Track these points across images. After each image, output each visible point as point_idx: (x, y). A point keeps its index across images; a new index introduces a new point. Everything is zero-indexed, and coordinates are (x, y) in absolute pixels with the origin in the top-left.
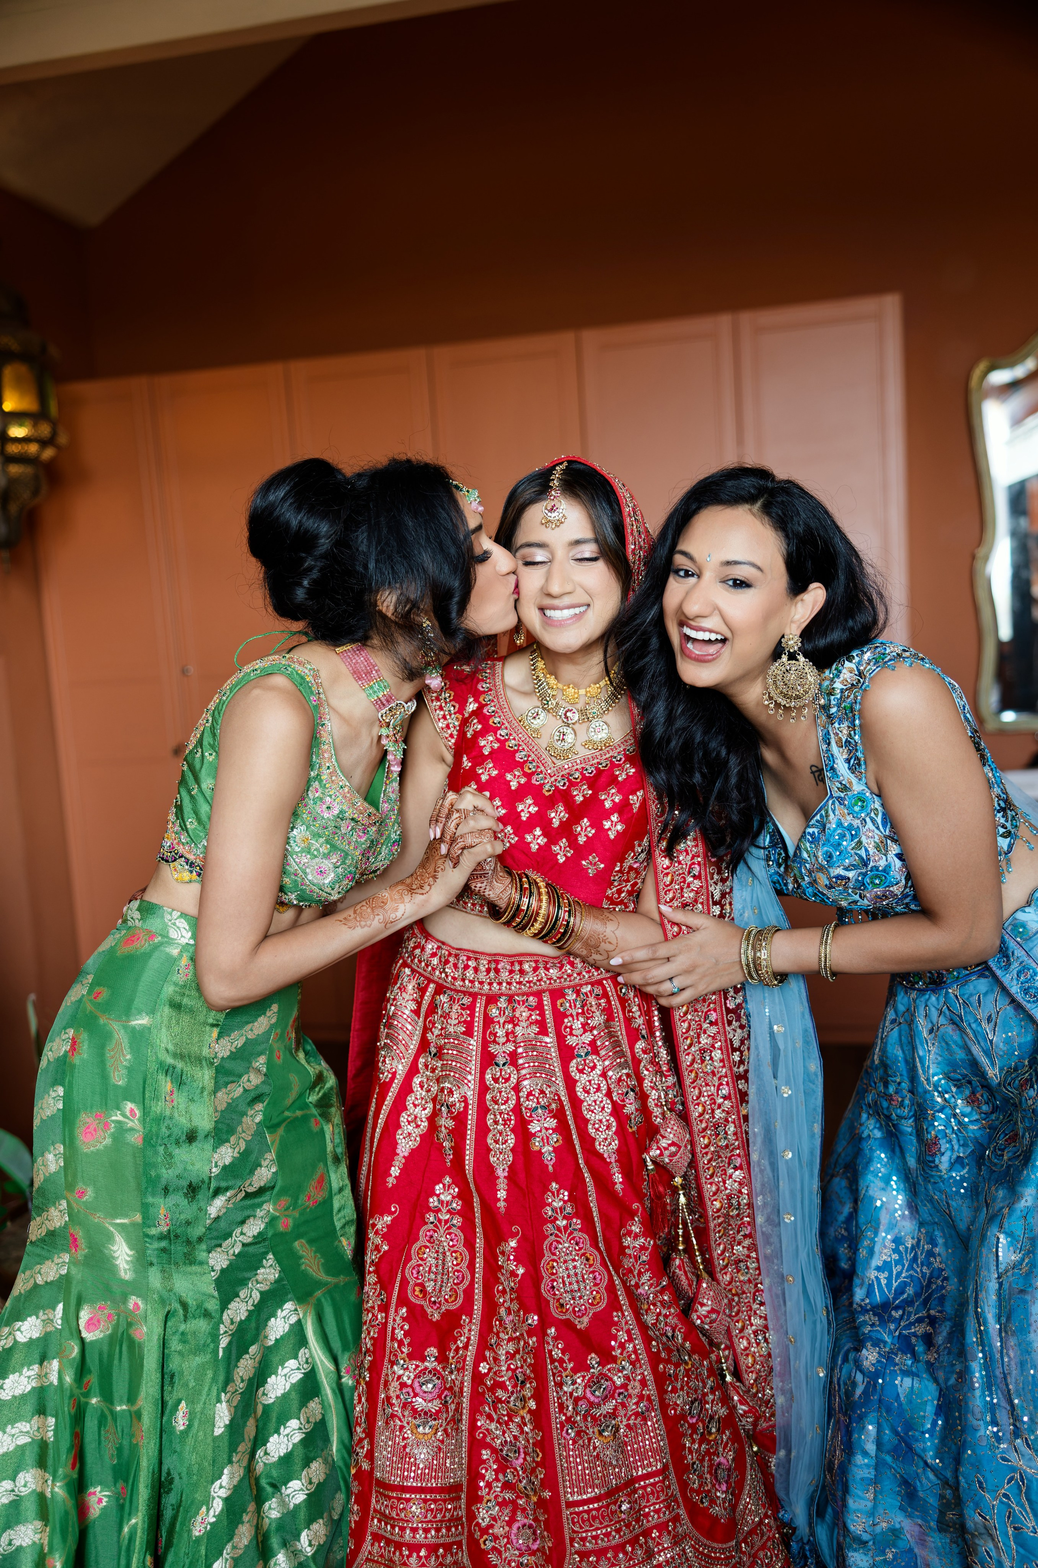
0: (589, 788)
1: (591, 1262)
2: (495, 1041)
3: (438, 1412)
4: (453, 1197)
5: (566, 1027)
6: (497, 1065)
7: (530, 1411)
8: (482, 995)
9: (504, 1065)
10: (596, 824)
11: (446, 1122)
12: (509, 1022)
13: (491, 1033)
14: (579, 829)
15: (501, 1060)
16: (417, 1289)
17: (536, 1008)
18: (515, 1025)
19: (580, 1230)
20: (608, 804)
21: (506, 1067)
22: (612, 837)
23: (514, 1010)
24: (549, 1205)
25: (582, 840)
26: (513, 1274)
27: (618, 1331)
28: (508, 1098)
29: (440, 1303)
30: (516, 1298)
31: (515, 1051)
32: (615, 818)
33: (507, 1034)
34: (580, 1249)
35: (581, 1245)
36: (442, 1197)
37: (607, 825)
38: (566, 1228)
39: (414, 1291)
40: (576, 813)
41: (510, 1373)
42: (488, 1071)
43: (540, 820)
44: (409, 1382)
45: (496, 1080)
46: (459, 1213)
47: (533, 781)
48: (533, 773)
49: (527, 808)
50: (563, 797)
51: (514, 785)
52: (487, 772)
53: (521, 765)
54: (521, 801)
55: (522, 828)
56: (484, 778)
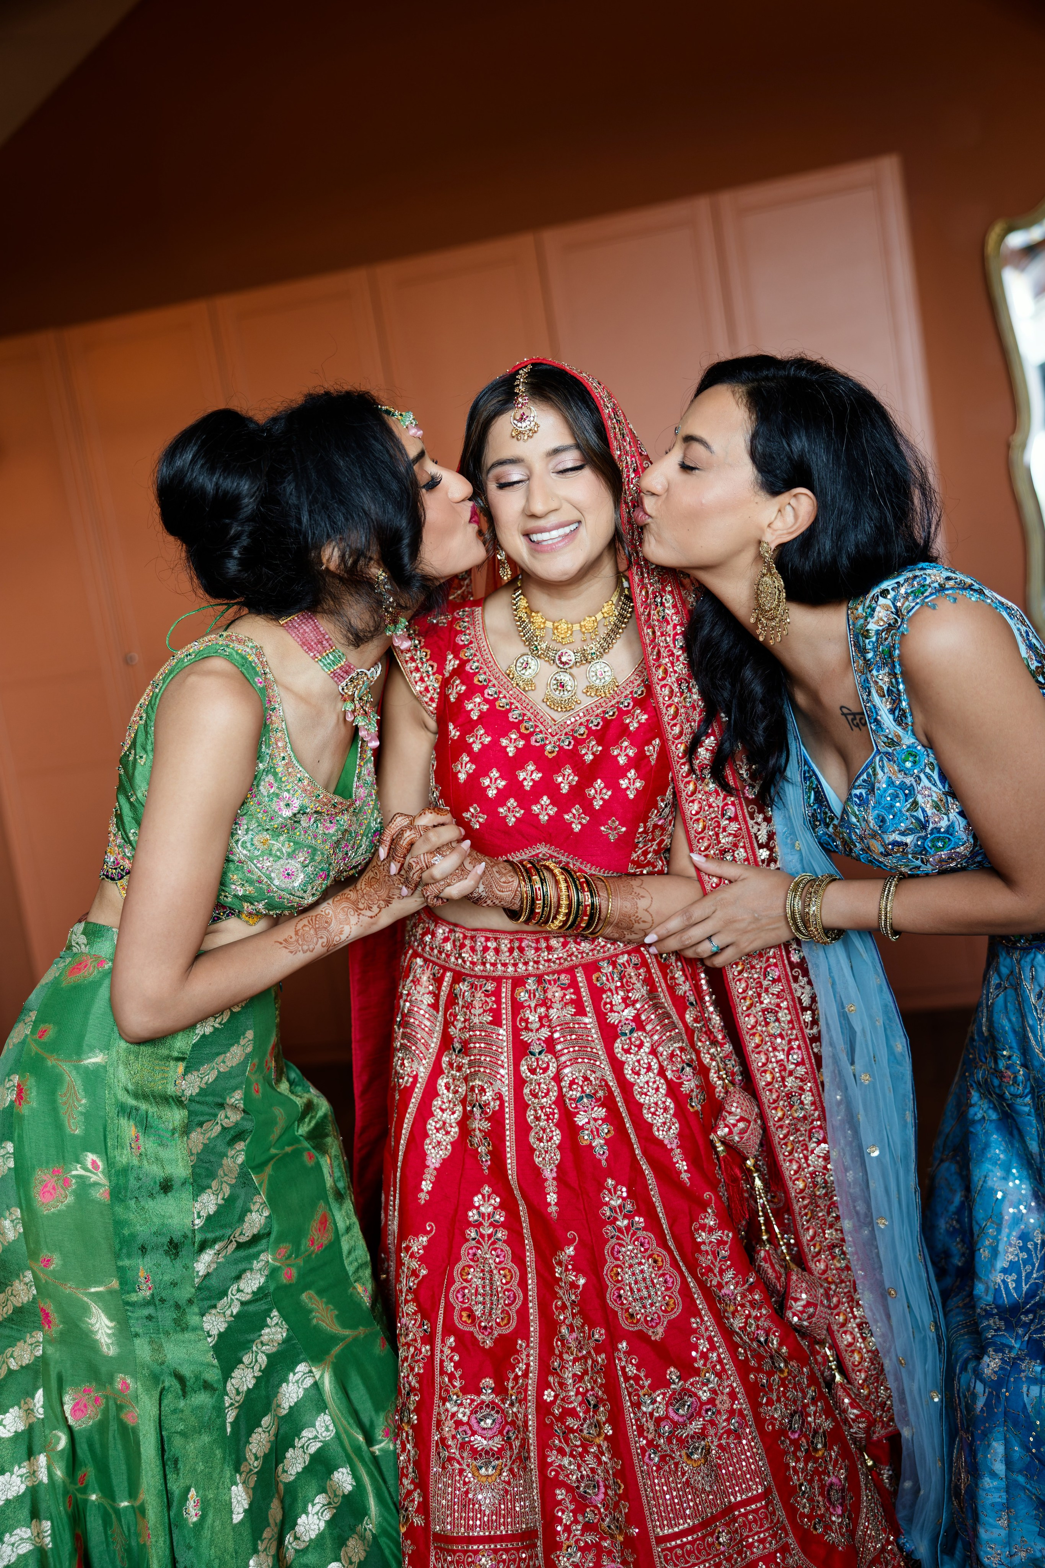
0: (598, 744)
1: (660, 1264)
2: (527, 1028)
3: (500, 1450)
4: (495, 1208)
5: (606, 1003)
6: (532, 1054)
7: (607, 1438)
8: (507, 978)
9: (540, 1053)
10: (612, 784)
11: (480, 1125)
12: (541, 1005)
13: (521, 1019)
14: (593, 791)
15: (536, 1049)
16: (464, 1314)
17: (570, 986)
18: (548, 1008)
19: (644, 1229)
20: (622, 760)
21: (542, 1056)
22: (632, 796)
23: (545, 992)
24: (607, 1204)
25: (597, 804)
26: (573, 1285)
27: (698, 1339)
28: (548, 1090)
29: (491, 1328)
30: (579, 1312)
31: (551, 1037)
33: (541, 1019)
34: (646, 1250)
35: (647, 1246)
36: (482, 1209)
37: (624, 783)
38: (628, 1228)
39: (461, 1316)
40: (587, 774)
41: (580, 1398)
42: (523, 1062)
43: (547, 786)
44: (465, 1419)
45: (533, 1071)
46: (503, 1225)
47: (533, 743)
48: (532, 734)
49: (529, 775)
50: (570, 757)
51: (511, 751)
52: (479, 740)
53: (516, 726)
54: (522, 768)
55: (527, 799)
56: (476, 747)
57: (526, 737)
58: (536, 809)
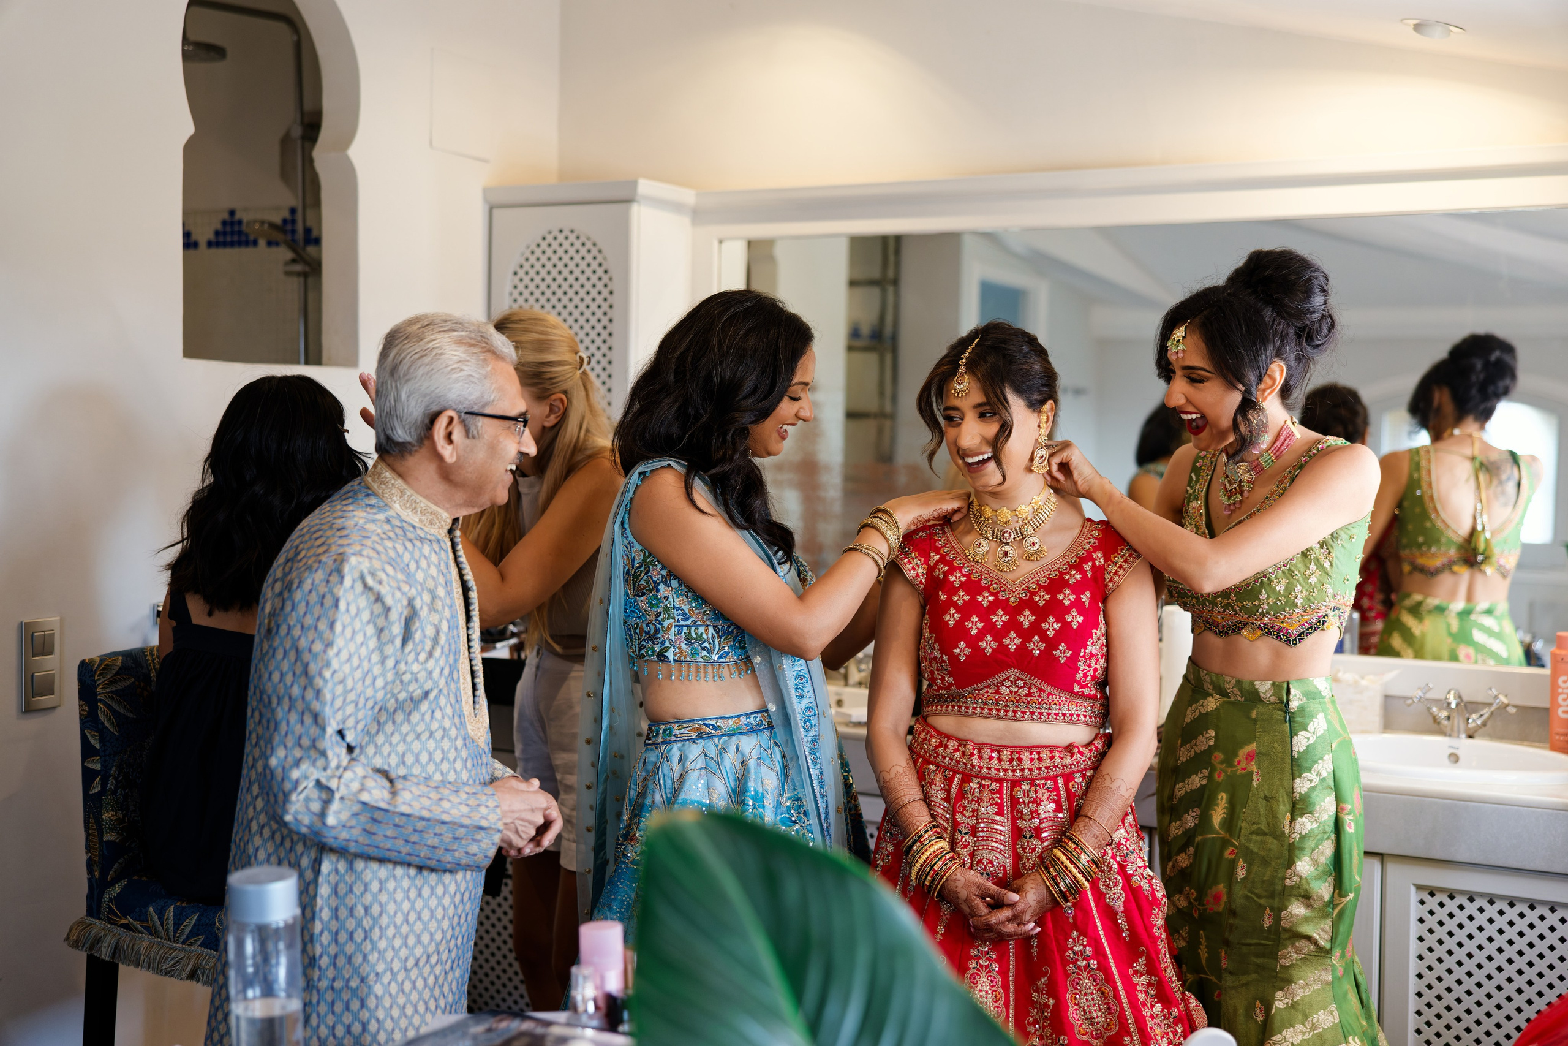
0: (1048, 593)
2: (1022, 818)
6: (1025, 837)
9: (1030, 837)
10: (1060, 619)
13: (1018, 811)
14: (1047, 626)
15: (1028, 834)
19: (1099, 970)
20: (1066, 603)
22: (1075, 627)
24: (1071, 948)
25: (1051, 634)
28: (1035, 865)
31: (1039, 826)
32: (1074, 612)
37: (1069, 619)
38: (1085, 968)
40: (1041, 614)
42: (1019, 842)
43: (1013, 625)
45: (1025, 850)
46: (996, 959)
47: (1001, 598)
48: (999, 592)
49: (1000, 618)
50: (1028, 603)
51: (985, 604)
52: (962, 598)
53: (987, 588)
54: (994, 614)
55: (999, 635)
56: (960, 602)
57: (995, 595)
58: (1006, 641)
